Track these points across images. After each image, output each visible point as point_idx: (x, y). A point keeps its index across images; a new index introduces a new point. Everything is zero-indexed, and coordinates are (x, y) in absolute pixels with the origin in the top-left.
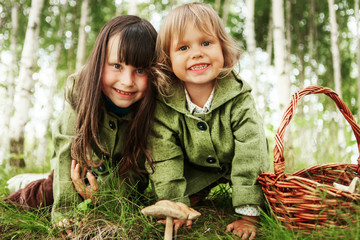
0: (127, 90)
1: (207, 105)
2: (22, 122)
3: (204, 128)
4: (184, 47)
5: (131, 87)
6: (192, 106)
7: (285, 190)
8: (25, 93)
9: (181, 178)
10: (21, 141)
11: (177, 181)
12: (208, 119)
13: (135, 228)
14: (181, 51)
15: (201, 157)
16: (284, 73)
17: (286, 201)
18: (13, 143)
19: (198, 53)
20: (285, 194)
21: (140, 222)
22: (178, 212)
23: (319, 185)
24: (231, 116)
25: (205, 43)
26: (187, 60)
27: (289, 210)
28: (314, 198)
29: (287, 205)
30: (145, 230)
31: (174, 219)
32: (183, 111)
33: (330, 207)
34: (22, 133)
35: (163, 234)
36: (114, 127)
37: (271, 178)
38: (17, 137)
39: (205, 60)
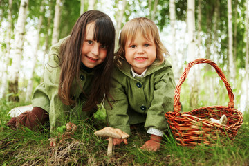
0: (95, 58)
1: (143, 74)
2: (17, 71)
3: (140, 87)
4: (134, 46)
5: (97, 56)
6: (134, 74)
7: (180, 122)
8: (18, 51)
9: (125, 114)
10: (16, 83)
11: (123, 116)
12: (143, 81)
13: (90, 143)
14: (131, 48)
15: (137, 105)
16: (193, 41)
17: (181, 129)
18: (11, 84)
19: (141, 51)
20: (180, 125)
21: (93, 140)
22: (115, 134)
23: (200, 119)
24: (154, 79)
25: (147, 45)
26: (135, 54)
27: (183, 134)
28: (197, 128)
29: (182, 131)
30: (96, 144)
31: (113, 138)
32: (129, 75)
33: (207, 133)
34: (17, 78)
35: (107, 147)
36: (83, 79)
37: (172, 115)
38: (13, 80)
39: (145, 56)
